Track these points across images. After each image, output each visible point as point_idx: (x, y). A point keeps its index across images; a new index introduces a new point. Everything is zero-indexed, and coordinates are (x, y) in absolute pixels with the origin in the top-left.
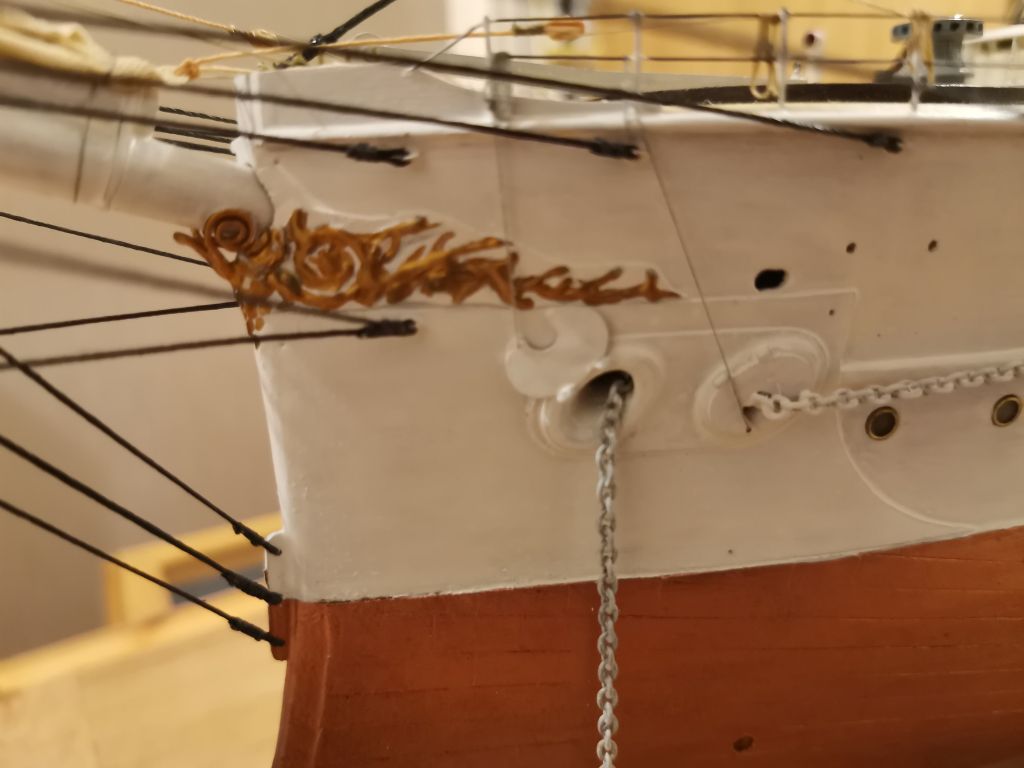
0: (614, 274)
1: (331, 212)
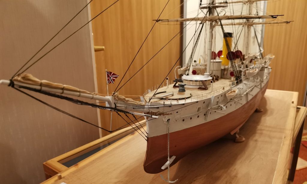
0: (169, 113)
1: (154, 111)
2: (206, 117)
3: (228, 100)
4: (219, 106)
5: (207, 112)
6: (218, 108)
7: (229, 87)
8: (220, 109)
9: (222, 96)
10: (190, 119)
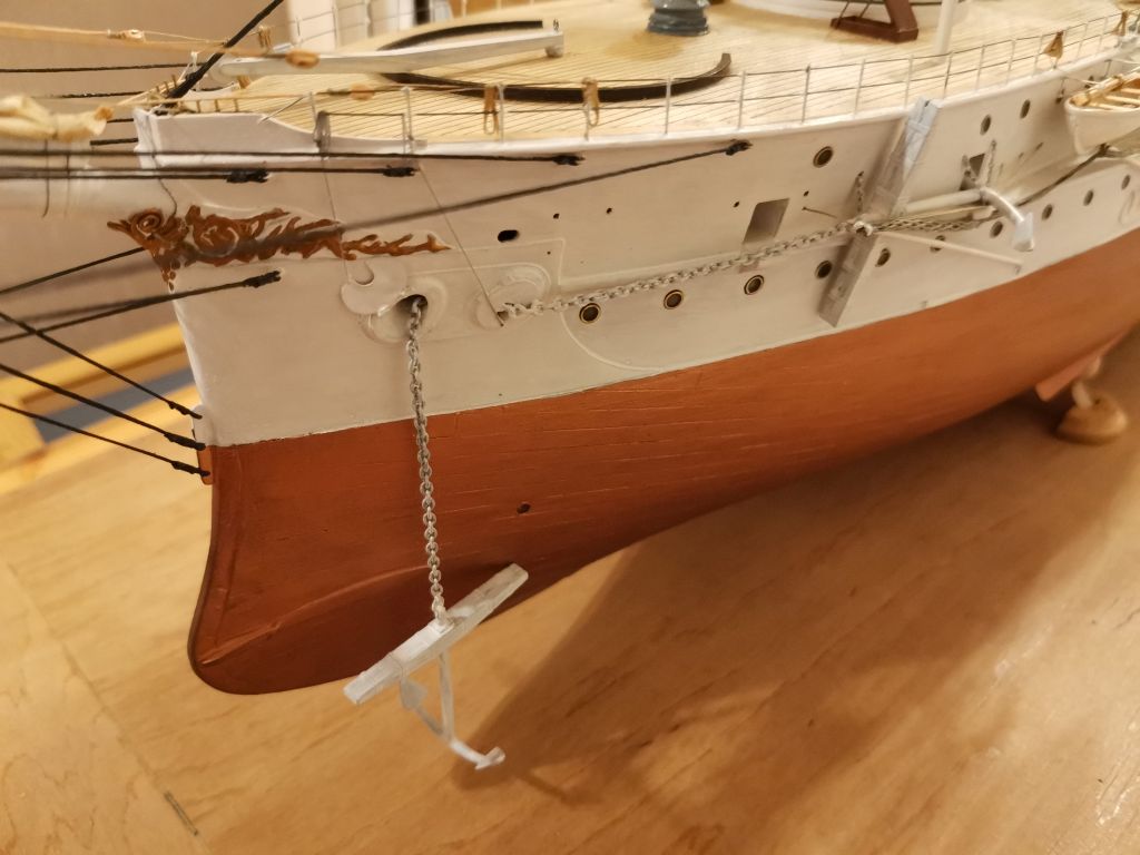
0: (406, 238)
1: (217, 206)
2: (835, 292)
3: (1076, 155)
4: (982, 202)
5: (854, 250)
6: (969, 218)
7: (1113, 40)
8: (990, 225)
9: (1026, 108)
10: (659, 300)
